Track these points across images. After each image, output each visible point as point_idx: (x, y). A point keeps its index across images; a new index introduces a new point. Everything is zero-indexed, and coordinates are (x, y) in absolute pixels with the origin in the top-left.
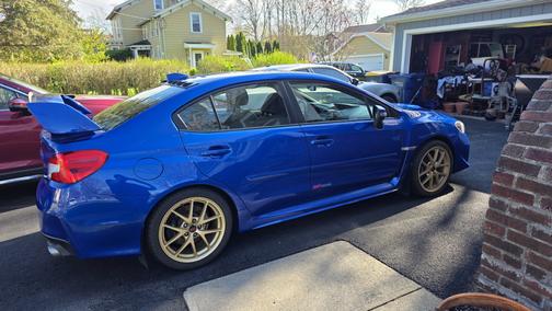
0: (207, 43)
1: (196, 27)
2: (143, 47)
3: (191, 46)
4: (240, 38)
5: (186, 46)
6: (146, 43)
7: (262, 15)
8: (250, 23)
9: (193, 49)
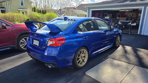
0: (26, 9)
1: (22, 4)
2: (3, 9)
3: (21, 10)
4: (35, 8)
5: (19, 9)
6: (4, 8)
7: (39, 2)
8: (35, 4)
9: (21, 11)
